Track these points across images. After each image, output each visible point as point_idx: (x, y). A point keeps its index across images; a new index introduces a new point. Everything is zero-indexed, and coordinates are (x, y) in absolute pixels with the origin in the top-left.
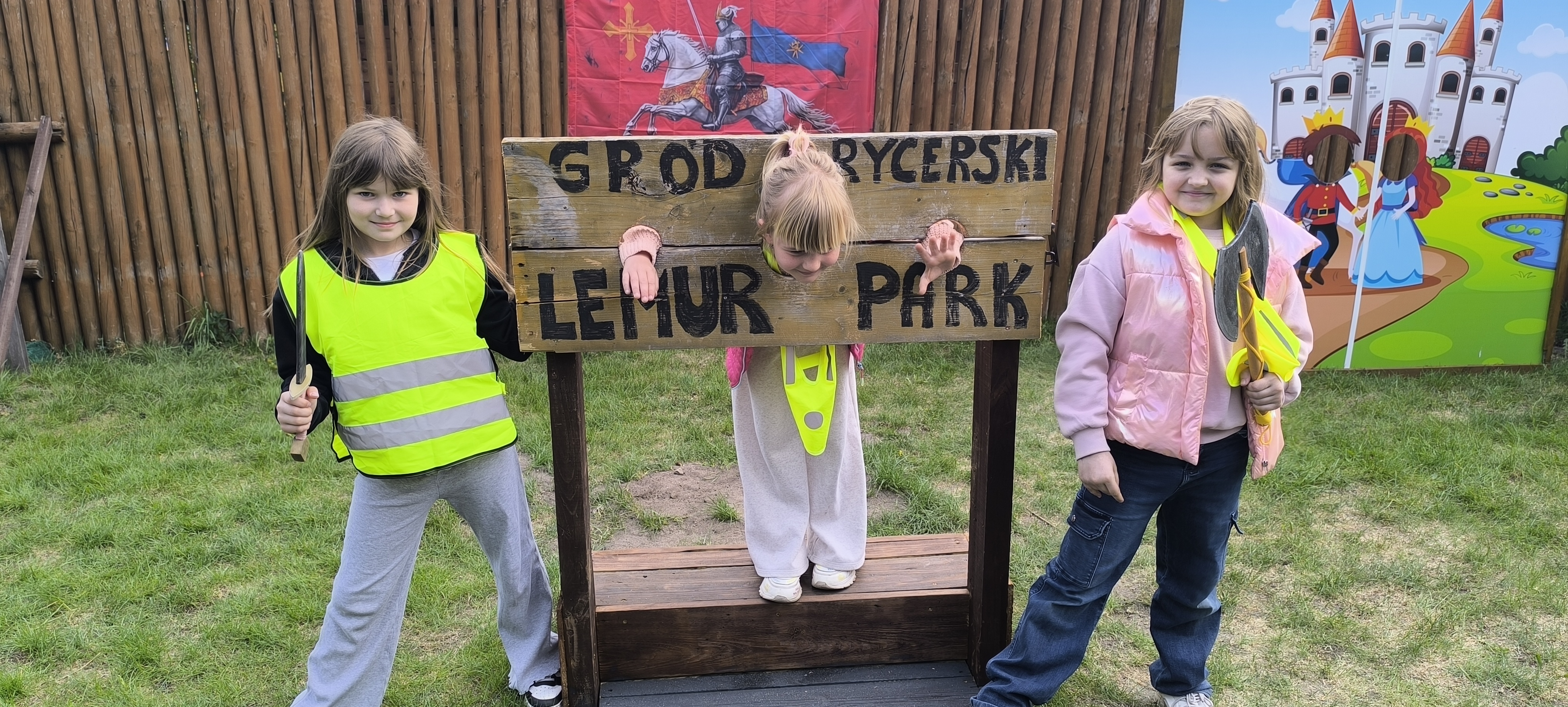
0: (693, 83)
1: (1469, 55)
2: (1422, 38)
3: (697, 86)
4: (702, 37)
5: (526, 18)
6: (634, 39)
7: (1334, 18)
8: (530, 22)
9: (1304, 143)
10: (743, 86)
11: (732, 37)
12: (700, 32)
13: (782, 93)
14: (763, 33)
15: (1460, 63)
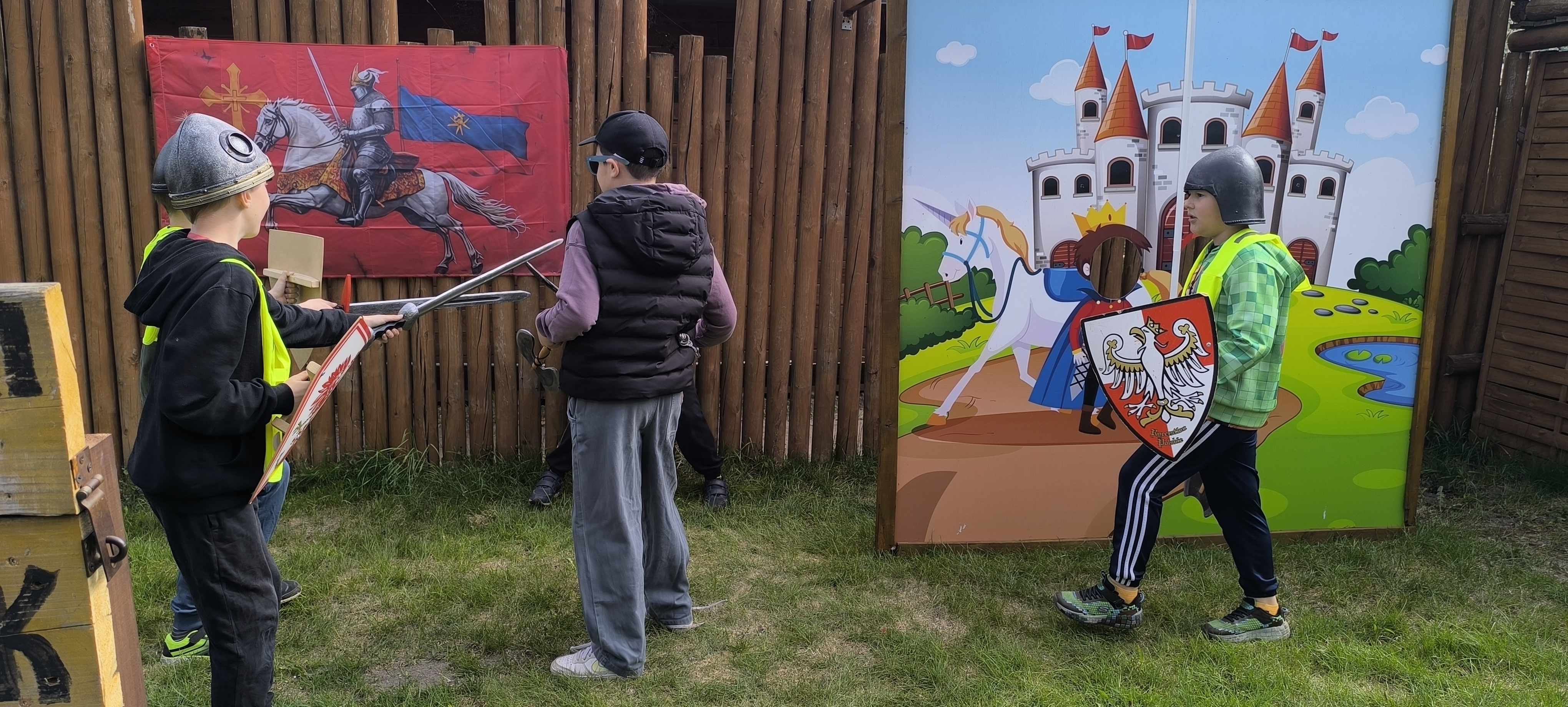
0: (323, 166)
1: (1284, 135)
2: (1222, 114)
3: (328, 169)
4: (333, 107)
5: (98, 82)
6: (242, 111)
7: (1106, 88)
8: (103, 88)
9: (1078, 248)
10: (390, 170)
11: (373, 107)
12: (330, 101)
13: (444, 178)
14: (415, 103)
15: (1273, 146)
